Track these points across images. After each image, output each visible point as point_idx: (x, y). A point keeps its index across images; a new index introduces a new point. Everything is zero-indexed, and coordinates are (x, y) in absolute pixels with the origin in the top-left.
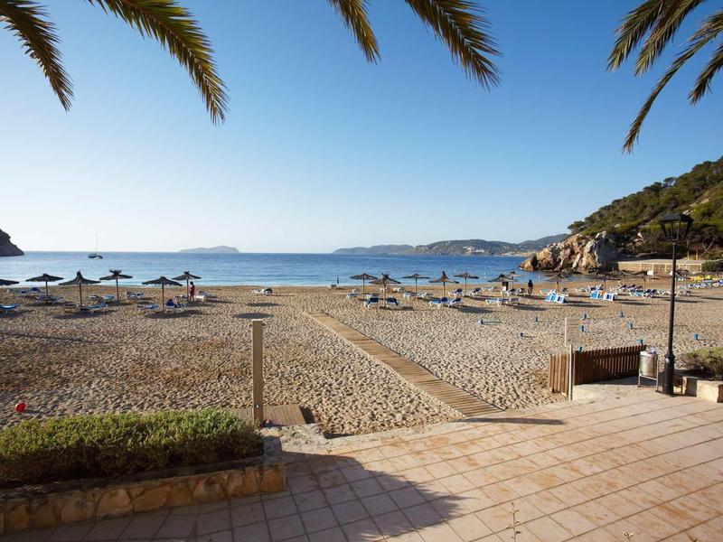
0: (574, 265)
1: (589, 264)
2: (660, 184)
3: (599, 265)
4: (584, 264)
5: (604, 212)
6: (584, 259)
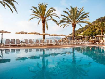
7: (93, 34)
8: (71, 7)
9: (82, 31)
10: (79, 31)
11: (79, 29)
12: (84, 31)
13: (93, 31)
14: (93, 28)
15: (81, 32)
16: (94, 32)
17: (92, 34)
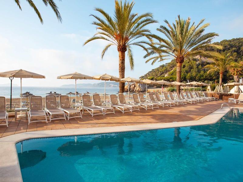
0: (135, 90)
1: (139, 90)
2: (164, 65)
3: (142, 90)
4: (137, 90)
5: (149, 73)
6: (137, 88)
7: (187, 77)
8: (179, 17)
9: (166, 71)
10: (160, 70)
11: (160, 66)
12: (169, 71)
13: (187, 72)
14: (186, 65)
15: (163, 73)
16: (189, 73)
17: (185, 77)
